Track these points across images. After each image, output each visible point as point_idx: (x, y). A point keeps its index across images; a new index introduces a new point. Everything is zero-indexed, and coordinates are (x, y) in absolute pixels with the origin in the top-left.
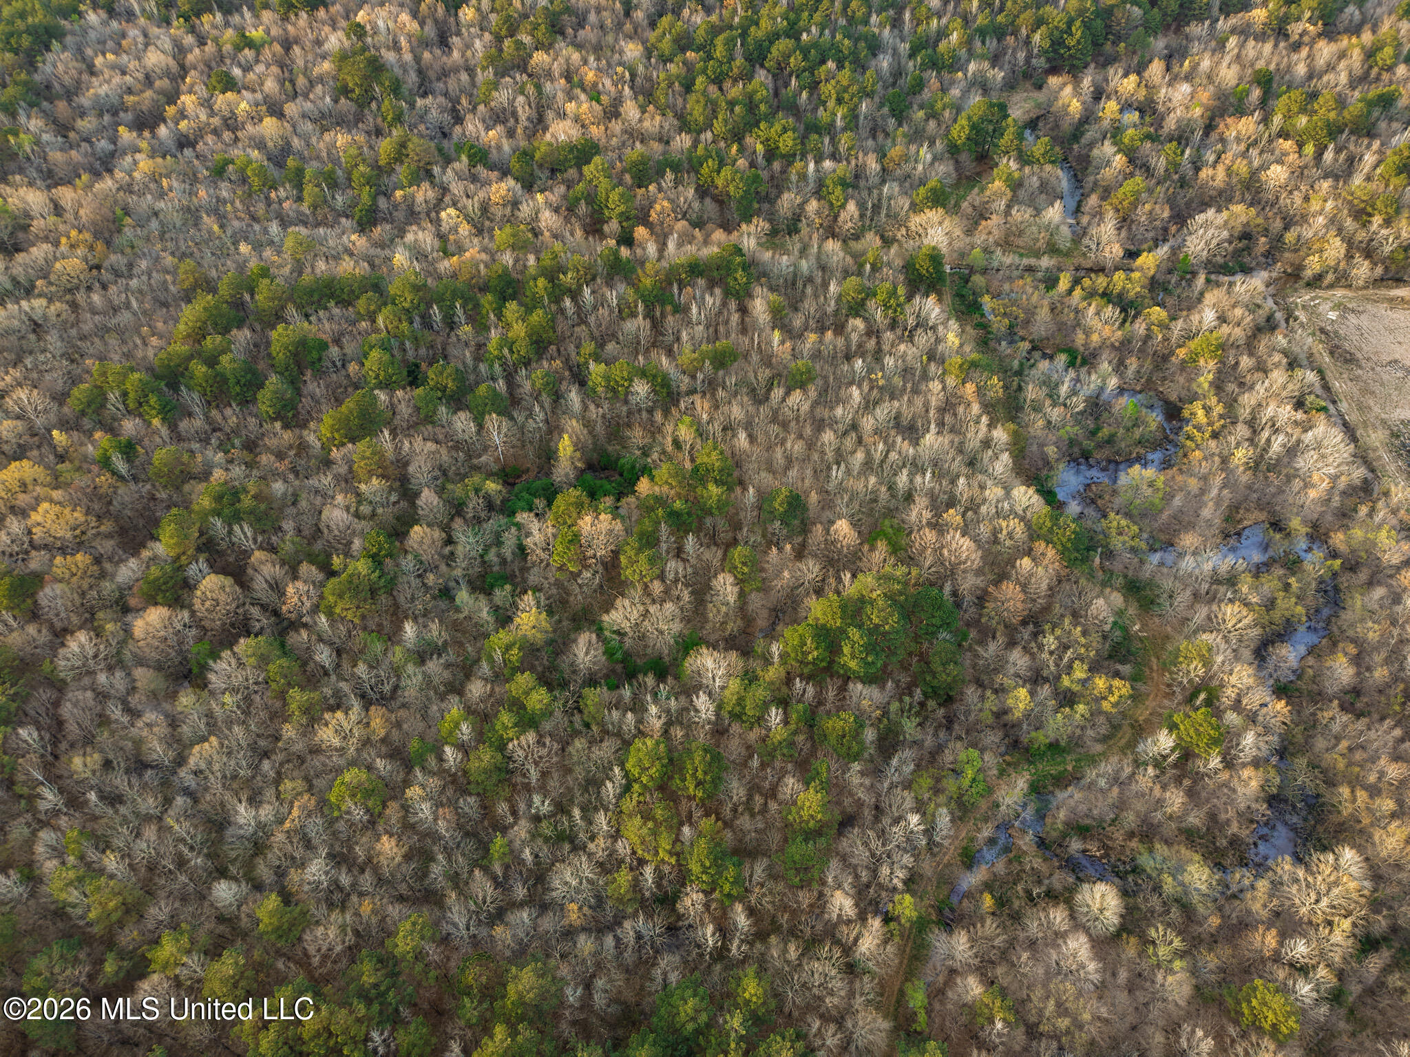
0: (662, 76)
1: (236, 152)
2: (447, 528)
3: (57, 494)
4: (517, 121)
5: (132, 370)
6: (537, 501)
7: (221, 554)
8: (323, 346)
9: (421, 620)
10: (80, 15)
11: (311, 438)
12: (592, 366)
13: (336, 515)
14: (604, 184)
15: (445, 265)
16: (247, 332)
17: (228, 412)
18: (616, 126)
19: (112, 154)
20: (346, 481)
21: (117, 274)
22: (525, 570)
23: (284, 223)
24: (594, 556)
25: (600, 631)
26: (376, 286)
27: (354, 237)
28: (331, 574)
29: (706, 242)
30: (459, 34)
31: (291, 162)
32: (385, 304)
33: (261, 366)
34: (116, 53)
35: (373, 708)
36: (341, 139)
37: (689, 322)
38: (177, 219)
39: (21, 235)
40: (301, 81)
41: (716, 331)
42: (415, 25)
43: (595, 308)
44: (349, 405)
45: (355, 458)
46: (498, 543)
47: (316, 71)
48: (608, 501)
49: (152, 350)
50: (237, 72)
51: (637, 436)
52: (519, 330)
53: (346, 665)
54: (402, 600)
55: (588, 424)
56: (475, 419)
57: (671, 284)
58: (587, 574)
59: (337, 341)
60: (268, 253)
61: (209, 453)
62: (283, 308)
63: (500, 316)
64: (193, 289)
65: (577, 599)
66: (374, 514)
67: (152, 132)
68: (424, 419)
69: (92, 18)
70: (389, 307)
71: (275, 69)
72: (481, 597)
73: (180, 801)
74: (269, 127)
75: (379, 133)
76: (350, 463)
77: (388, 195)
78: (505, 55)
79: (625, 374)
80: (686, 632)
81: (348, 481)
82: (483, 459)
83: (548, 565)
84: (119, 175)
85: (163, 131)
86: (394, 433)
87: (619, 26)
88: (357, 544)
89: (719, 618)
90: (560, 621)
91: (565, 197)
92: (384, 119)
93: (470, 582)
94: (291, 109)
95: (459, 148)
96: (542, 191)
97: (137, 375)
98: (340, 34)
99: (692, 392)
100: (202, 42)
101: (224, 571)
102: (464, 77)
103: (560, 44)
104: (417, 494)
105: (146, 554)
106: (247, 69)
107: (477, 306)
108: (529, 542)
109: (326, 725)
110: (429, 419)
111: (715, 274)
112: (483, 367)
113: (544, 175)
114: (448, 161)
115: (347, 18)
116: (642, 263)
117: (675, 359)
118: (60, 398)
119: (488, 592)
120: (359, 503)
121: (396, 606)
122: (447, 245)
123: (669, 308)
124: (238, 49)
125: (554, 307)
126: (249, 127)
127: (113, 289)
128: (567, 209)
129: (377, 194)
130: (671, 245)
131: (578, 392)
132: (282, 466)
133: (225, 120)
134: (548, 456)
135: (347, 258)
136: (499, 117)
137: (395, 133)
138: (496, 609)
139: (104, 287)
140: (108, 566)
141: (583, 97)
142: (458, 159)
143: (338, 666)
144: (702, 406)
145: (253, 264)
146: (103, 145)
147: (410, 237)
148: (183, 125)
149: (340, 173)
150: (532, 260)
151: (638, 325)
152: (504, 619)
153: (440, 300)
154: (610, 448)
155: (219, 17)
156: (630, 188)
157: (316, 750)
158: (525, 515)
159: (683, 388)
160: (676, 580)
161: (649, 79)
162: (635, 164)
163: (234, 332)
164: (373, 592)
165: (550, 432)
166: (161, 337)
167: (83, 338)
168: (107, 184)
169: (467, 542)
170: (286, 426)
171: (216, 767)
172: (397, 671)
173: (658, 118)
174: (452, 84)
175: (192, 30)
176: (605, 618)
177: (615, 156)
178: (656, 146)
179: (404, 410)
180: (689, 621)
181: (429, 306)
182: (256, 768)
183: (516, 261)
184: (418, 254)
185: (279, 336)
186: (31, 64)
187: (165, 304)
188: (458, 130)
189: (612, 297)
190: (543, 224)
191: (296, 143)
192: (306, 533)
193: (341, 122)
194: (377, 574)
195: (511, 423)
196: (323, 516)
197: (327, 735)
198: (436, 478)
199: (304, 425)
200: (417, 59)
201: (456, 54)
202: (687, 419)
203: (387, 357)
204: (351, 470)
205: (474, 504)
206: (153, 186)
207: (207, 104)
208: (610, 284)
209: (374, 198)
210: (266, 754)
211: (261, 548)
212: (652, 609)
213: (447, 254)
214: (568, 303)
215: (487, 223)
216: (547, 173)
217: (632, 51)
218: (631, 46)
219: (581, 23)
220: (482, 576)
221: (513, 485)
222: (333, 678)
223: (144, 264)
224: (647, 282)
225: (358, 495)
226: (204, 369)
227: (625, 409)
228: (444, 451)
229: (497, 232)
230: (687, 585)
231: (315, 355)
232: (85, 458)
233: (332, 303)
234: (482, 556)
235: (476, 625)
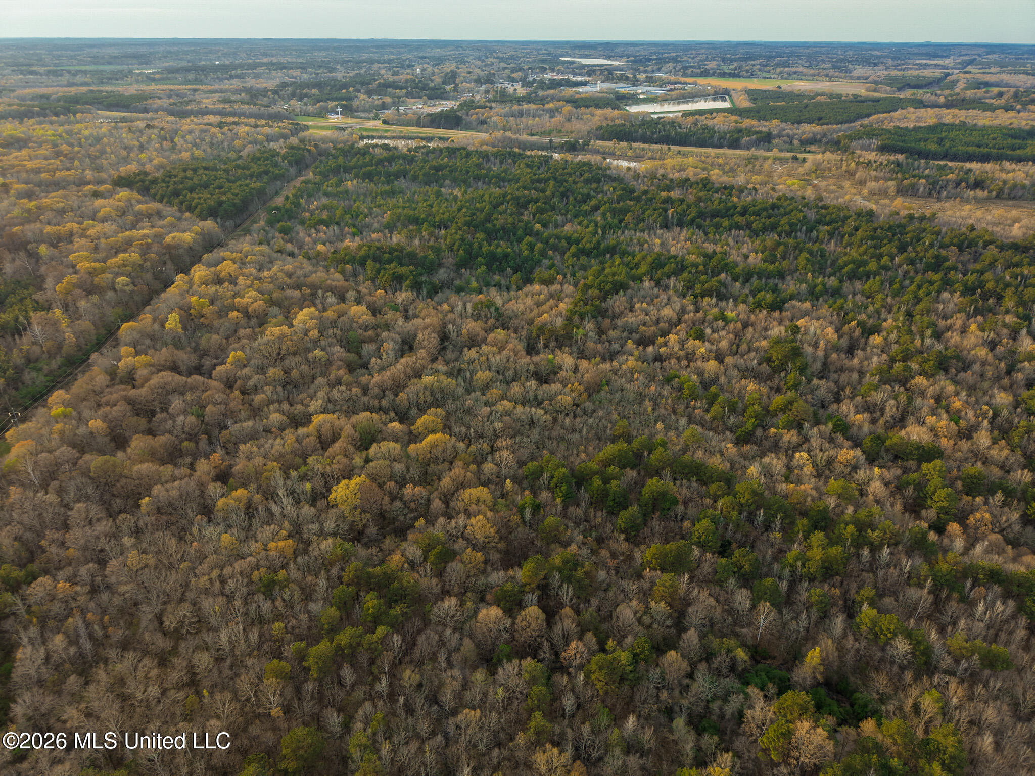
0: (1023, 423)
1: (684, 373)
2: (693, 665)
3: (490, 514)
4: (882, 415)
5: (563, 466)
6: (770, 685)
7: (548, 597)
8: (675, 502)
9: (642, 721)
10: (642, 281)
11: (638, 555)
12: (865, 606)
13: (626, 613)
14: (936, 481)
15: (783, 487)
16: (635, 473)
17: (599, 514)
18: (965, 445)
19: (618, 352)
20: (644, 594)
21: (585, 412)
23: (691, 421)
24: (797, 759)
26: (728, 481)
27: (729, 445)
28: (603, 650)
29: (1015, 560)
30: (864, 349)
31: (713, 389)
32: (728, 494)
33: (632, 496)
34: (648, 304)
35: (578, 762)
36: (752, 386)
37: (971, 616)
38: (632, 396)
39: (552, 376)
40: (744, 347)
41: (996, 635)
42: (835, 336)
43: (888, 565)
44: (672, 546)
45: (658, 581)
46: (725, 699)
47: (756, 344)
48: (831, 721)
49: (580, 460)
50: (708, 331)
51: (881, 682)
52: (816, 553)
53: (578, 718)
54: (637, 697)
55: (841, 649)
56: (752, 599)
57: (966, 578)
58: (784, 770)
59: (685, 503)
60: (672, 434)
61: (576, 532)
62: (663, 468)
63: (806, 537)
64: (619, 437)
66: (650, 626)
67: (644, 348)
68: (716, 581)
69: (647, 284)
70: (730, 497)
71: (731, 336)
72: (693, 732)
73: (439, 738)
74: (711, 366)
75: (778, 390)
76: (653, 584)
77: (765, 429)
78: (893, 371)
79: (892, 628)
81: (646, 595)
82: (745, 630)
84: (615, 363)
85: (650, 349)
86: (691, 579)
87: (998, 379)
88: (629, 640)
91: (898, 478)
92: (786, 383)
93: (690, 715)
94: (729, 360)
95: (830, 417)
96: (881, 467)
97: (564, 470)
98: (782, 328)
99: (952, 673)
100: (697, 310)
101: (544, 609)
102: (855, 376)
103: (941, 377)
104: (685, 629)
105: (511, 572)
106: (714, 331)
107: (793, 523)
108: (749, 713)
109: (544, 752)
110: (720, 583)
111: (1015, 588)
112: (776, 566)
113: (887, 457)
114: (817, 422)
115: (792, 320)
116: (945, 551)
117: (944, 637)
118: (521, 464)
119: (699, 733)
120: (645, 613)
121: (632, 698)
122: (790, 474)
123: (956, 595)
124: (716, 319)
125: (852, 550)
126: (699, 363)
127: (578, 419)
128: (897, 488)
129: (758, 426)
130: (979, 549)
131: (844, 621)
132: (611, 563)
133: (687, 354)
134: (796, 657)
135: (718, 456)
136: (868, 408)
137: (789, 393)
138: (699, 749)
139: (575, 417)
140: (489, 568)
141: (945, 416)
142: (825, 424)
143: (573, 716)
144: (956, 692)
145: (660, 437)
146: (616, 346)
147: (767, 460)
148: (663, 349)
149: (740, 405)
150: (850, 510)
151: (922, 596)
152: (701, 762)
153: (768, 508)
154: (852, 679)
155: (714, 300)
156: (958, 492)
158: (756, 691)
159: (943, 665)
161: (1010, 422)
162: (970, 477)
163: (628, 470)
164: (622, 679)
165: (806, 639)
166: (587, 455)
167: (550, 438)
168: (607, 366)
169: (702, 684)
170: (627, 540)
171: (469, 732)
173: (1006, 452)
174: (844, 378)
175: (695, 303)
177: (955, 465)
178: (996, 472)
179: (706, 568)
181: (758, 508)
182: (490, 750)
183: (838, 506)
184: (767, 472)
185: (653, 484)
186: (604, 298)
187: (600, 439)
188: (835, 406)
189: (907, 565)
190: (870, 490)
191: (722, 379)
192: (602, 613)
193: (757, 376)
194: (631, 668)
195: (777, 616)
196: (618, 609)
198: (704, 626)
199: (637, 545)
200: (826, 356)
201: (856, 361)
202: (936, 693)
203: (712, 528)
204: (651, 589)
205: (721, 660)
206: (629, 375)
207: (682, 343)
208: (909, 554)
209: (755, 427)
211: (571, 607)
213: (787, 480)
214: (866, 552)
215: (827, 472)
216: (891, 457)
217: (1002, 398)
218: (1003, 394)
219: (966, 366)
220: (702, 717)
221: (758, 662)
222: (566, 722)
223: (601, 413)
224: (944, 567)
225: (647, 607)
226: (600, 483)
227: (879, 654)
228: (719, 610)
229: (832, 481)
231: (667, 505)
232: (513, 502)
233: (695, 479)
234: (708, 702)
235: (678, 751)
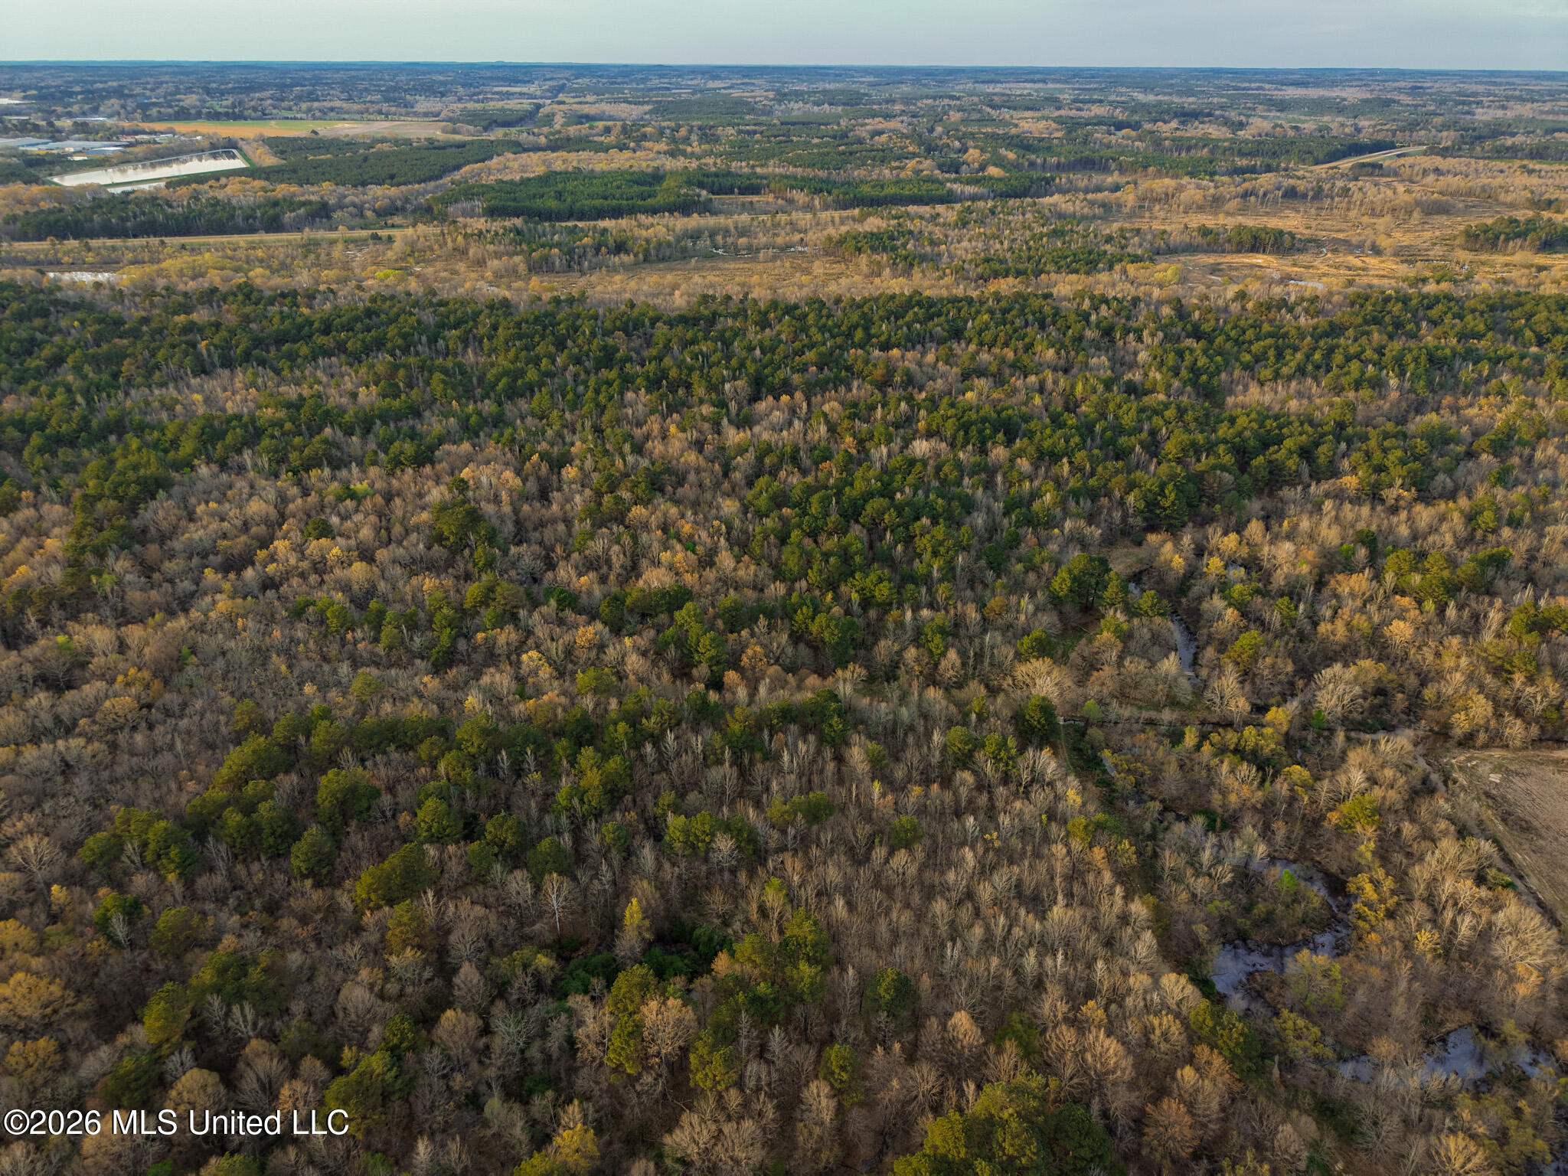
0: (758, 529)
1: (320, 595)
2: (485, 1014)
3: (36, 963)
4: (610, 568)
5: (160, 817)
6: (594, 981)
7: (211, 1042)
8: (375, 793)
9: (438, 1137)
10: (193, 468)
11: (344, 900)
12: (670, 818)
13: (356, 995)
14: (695, 629)
15: (520, 709)
16: (294, 778)
17: (255, 867)
18: (710, 575)
19: (192, 595)
20: (376, 953)
21: (168, 713)
22: (572, 1070)
23: (356, 663)
24: (658, 1054)
25: (659, 1159)
26: (443, 730)
27: (426, 679)
28: (338, 1071)
29: (800, 687)
30: (559, 489)
31: (373, 605)
32: (450, 749)
33: (303, 815)
34: (219, 502)
36: (429, 583)
37: (780, 771)
38: (245, 658)
39: (77, 672)
40: (397, 529)
41: (810, 781)
42: (518, 481)
43: (678, 754)
44: (393, 860)
45: (390, 923)
46: (544, 1035)
47: (414, 520)
48: (679, 982)
49: (188, 796)
50: (335, 520)
51: (717, 901)
52: (593, 778)
54: (419, 1109)
55: (660, 886)
56: (533, 879)
57: (761, 730)
58: (648, 1079)
59: (391, 789)
60: (333, 694)
61: (223, 916)
62: (338, 751)
63: (573, 763)
64: (246, 730)
65: (634, 1112)
66: (401, 994)
67: (238, 574)
68: (475, 878)
69: (204, 470)
70: (454, 752)
71: (373, 518)
72: (516, 1106)
74: (359, 571)
75: (468, 577)
76: (383, 929)
77: (468, 637)
78: (604, 509)
79: (707, 827)
80: (768, 1162)
81: (377, 952)
82: (537, 927)
83: (601, 1064)
84: (194, 614)
85: (249, 573)
86: (438, 895)
87: (717, 485)
88: (376, 1031)
89: (811, 1144)
90: (610, 1143)
91: (654, 641)
92: (475, 565)
93: (504, 1086)
94: (382, 555)
95: (549, 593)
96: (630, 635)
97: (163, 824)
98: (443, 488)
99: (782, 849)
100: (306, 493)
101: (210, 1066)
102: (561, 527)
103: (659, 500)
104: (455, 970)
105: (122, 1040)
106: (344, 518)
107: (550, 752)
108: (580, 1034)
110: (481, 879)
111: (809, 719)
112: (548, 820)
113: (633, 619)
114: (535, 604)
115: (452, 474)
116: (731, 708)
117: (763, 811)
118: (71, 848)
119: (525, 1101)
120: (386, 979)
121: (412, 1116)
122: (524, 688)
123: (758, 755)
124: (340, 499)
125: (633, 753)
126: (337, 571)
127: (160, 729)
128: (655, 653)
129: (458, 636)
130: (763, 690)
131: (653, 849)
132: (303, 933)
133: (314, 564)
134: (612, 924)
135: (416, 700)
136: (591, 564)
137: (484, 577)
138: (532, 1123)
139: (151, 727)
140: (73, 1055)
141: (678, 547)
142: (546, 603)
144: (793, 866)
145: (315, 706)
146: (186, 585)
147: (486, 680)
148: (271, 568)
149: (422, 615)
150: (613, 704)
151: (724, 773)
152: (541, 1139)
153: (509, 746)
154: (685, 916)
155: (327, 471)
156: (722, 633)
158: (579, 998)
159: (772, 845)
160: (758, 1089)
161: (745, 532)
162: (728, 610)
163: (281, 776)
164: (386, 1097)
165: (617, 896)
166: (199, 782)
167: (114, 781)
168: (181, 622)
169: (507, 1031)
170: (317, 885)
173: (753, 567)
174: (548, 534)
175: (299, 483)
176: (668, 1140)
177: (708, 602)
178: (750, 594)
179: (454, 868)
180: (772, 1147)
181: (497, 751)
183: (597, 704)
184: (493, 697)
185: (330, 782)
186: (133, 511)
187: (212, 746)
188: (550, 575)
189: (697, 743)
190: (628, 668)
191: (382, 586)
192: (317, 1017)
193: (431, 567)
194: (393, 1073)
195: (572, 884)
196: (342, 996)
198: (480, 951)
199: (338, 884)
200: (516, 511)
201: (555, 507)
202: (776, 881)
203: (443, 807)
204: (383, 939)
205: (521, 983)
206: (227, 626)
207: (299, 549)
208: (696, 731)
209: (454, 640)
211: (260, 1036)
212: (727, 1129)
213: (523, 696)
214: (649, 748)
215: (570, 666)
216: (638, 618)
217: (729, 507)
218: (728, 502)
219: (681, 481)
220: (520, 1078)
221: (568, 960)
223: (199, 704)
224: (736, 727)
225: (387, 969)
226: (238, 817)
227: (704, 868)
228: (493, 917)
229: (580, 675)
230: (770, 1096)
231: (364, 803)
232: (81, 920)
233: (393, 747)
234: (522, 1051)
235: (506, 1145)
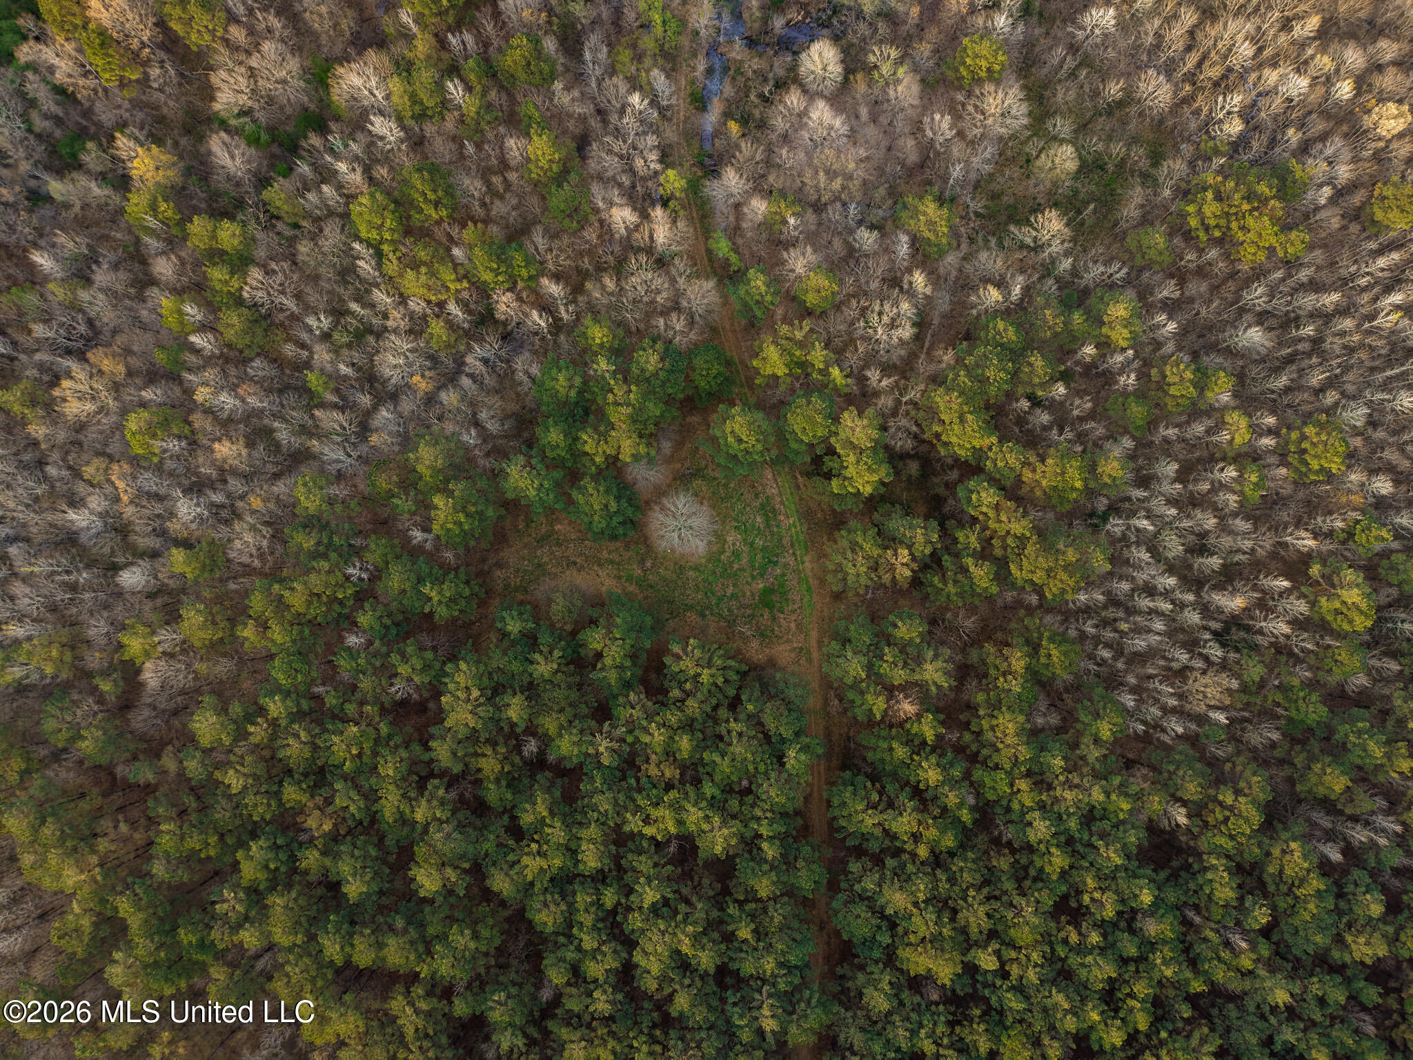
6: (20, 22)
9: (42, 243)
22: (88, 113)
25: (224, 125)
35: (89, 355)
46: (32, 103)
53: (21, 338)
58: (155, 72)
65: (172, 107)
72: (75, 175)
80: (307, 63)
83: (105, 90)
89: (328, 24)
90: (176, 144)
93: (48, 168)
109: (64, 400)
119: (77, 165)
138: (102, 177)
143: (14, 344)
152: (122, 182)
157: (80, 427)
158: (25, 48)
160: (250, 12)
172: (74, 307)
176: (217, 107)
180: (300, 49)
197: (74, 408)
210: (41, 463)
212: (254, 62)
220: (53, 151)
230: (265, 9)
234: (30, 131)
